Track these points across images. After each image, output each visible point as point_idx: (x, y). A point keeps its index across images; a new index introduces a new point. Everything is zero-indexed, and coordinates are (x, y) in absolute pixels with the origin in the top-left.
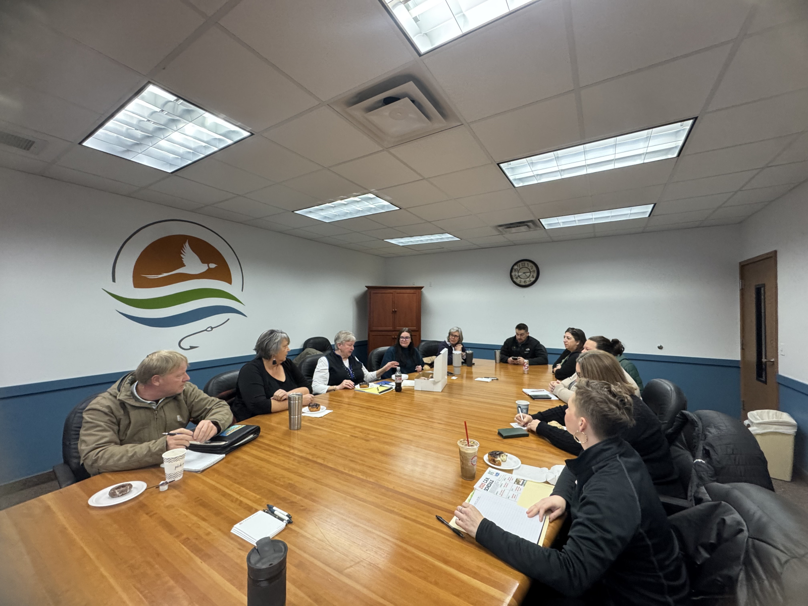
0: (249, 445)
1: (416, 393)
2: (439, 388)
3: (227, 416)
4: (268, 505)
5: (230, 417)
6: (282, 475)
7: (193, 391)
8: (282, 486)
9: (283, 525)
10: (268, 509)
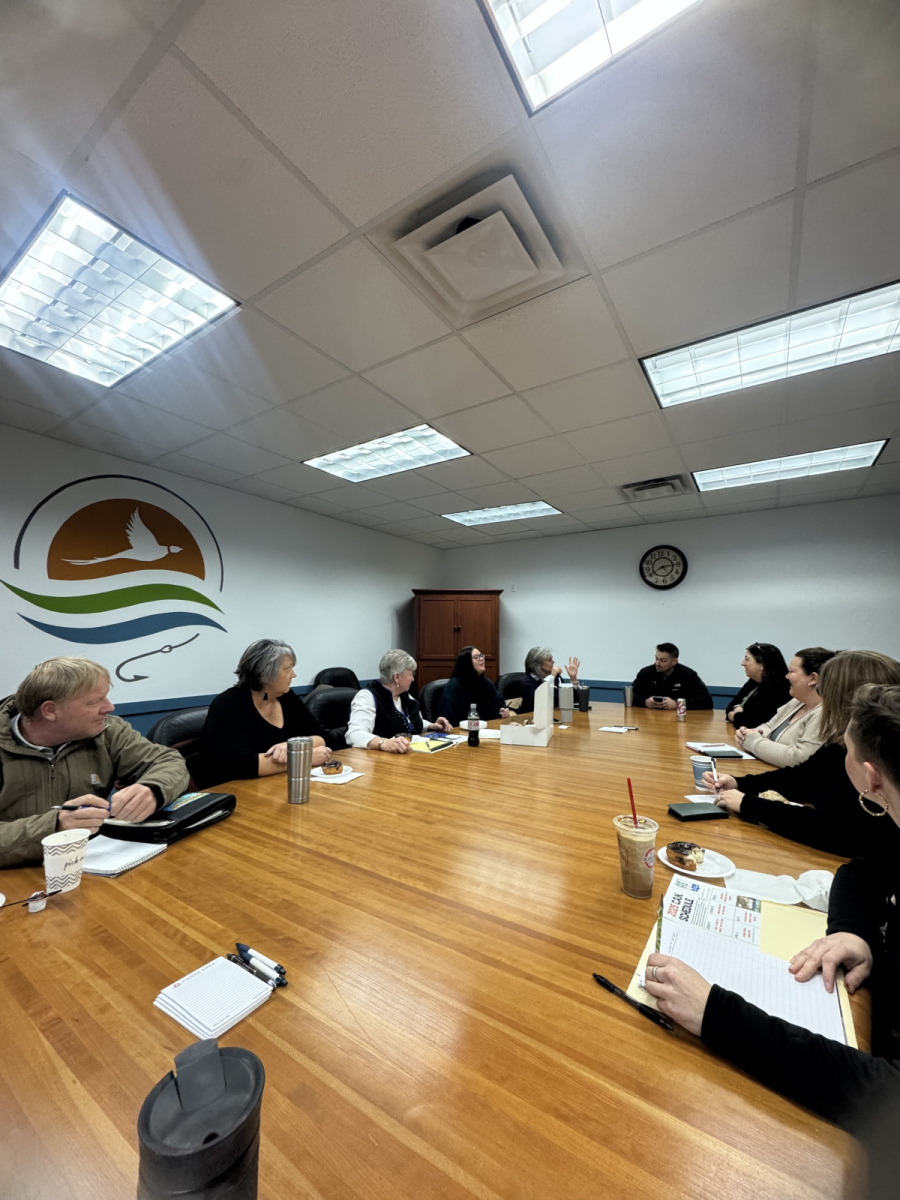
0: (214, 829)
1: (503, 750)
2: (542, 740)
3: (179, 777)
4: (238, 945)
5: (185, 778)
6: (271, 884)
7: (122, 731)
8: (269, 905)
9: (266, 989)
10: (237, 954)
